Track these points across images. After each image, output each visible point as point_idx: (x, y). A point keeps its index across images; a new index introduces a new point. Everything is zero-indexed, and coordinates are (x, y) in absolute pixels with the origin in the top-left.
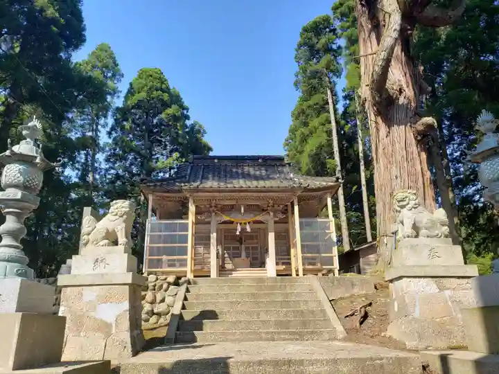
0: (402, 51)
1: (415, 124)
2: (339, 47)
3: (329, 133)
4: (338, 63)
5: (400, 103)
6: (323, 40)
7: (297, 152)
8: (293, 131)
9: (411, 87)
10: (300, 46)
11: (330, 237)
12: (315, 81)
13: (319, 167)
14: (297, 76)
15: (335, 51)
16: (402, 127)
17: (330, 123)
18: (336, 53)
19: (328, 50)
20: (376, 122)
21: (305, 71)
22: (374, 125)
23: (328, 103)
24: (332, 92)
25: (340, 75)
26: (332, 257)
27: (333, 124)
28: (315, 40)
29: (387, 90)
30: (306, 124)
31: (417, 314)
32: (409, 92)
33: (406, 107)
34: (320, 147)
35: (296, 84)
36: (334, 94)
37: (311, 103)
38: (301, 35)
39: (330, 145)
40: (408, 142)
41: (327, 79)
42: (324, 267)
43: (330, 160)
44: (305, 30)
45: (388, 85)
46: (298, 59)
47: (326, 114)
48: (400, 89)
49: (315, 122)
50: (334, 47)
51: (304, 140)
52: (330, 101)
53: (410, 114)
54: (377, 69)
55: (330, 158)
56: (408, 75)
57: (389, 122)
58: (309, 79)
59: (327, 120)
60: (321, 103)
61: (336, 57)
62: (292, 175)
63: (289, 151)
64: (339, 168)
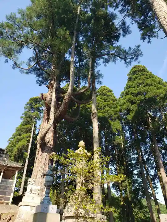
0: (53, 129)
1: (50, 153)
2: (42, 110)
3: (29, 141)
4: (40, 115)
5: (48, 145)
6: (37, 106)
7: (13, 145)
8: (14, 135)
9: (53, 141)
10: (27, 104)
11: (12, 189)
12: (29, 120)
13: (20, 154)
14: (23, 115)
15: (40, 110)
16: (46, 154)
17: (30, 137)
18: (41, 111)
19: (38, 109)
20: (39, 150)
21: (26, 114)
22: (38, 150)
23: (31, 129)
24: (35, 125)
25: (40, 120)
26: (10, 197)
27: (31, 138)
28: (34, 104)
29: (45, 140)
30: (20, 135)
31: (22, 217)
32: (52, 142)
33: (49, 147)
34: (23, 146)
35: (21, 118)
36: (35, 127)
37: (25, 127)
38: (30, 100)
39: (28, 147)
40: (47, 159)
41: (34, 120)
42: (5, 202)
43: (25, 153)
44: (32, 99)
45: (46, 139)
46: (25, 108)
47: (30, 133)
48: (49, 141)
49: (24, 135)
50: (41, 109)
51: (18, 141)
52: (33, 129)
53: (50, 150)
54: (43, 133)
55: (26, 152)
56: (53, 137)
57: (43, 151)
58: (27, 117)
59: (29, 136)
60: (29, 128)
61: (40, 113)
62: (5, 159)
63: (10, 144)
64: (28, 157)
